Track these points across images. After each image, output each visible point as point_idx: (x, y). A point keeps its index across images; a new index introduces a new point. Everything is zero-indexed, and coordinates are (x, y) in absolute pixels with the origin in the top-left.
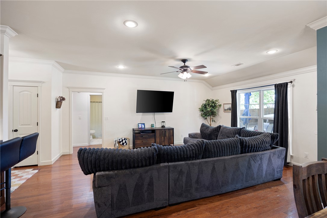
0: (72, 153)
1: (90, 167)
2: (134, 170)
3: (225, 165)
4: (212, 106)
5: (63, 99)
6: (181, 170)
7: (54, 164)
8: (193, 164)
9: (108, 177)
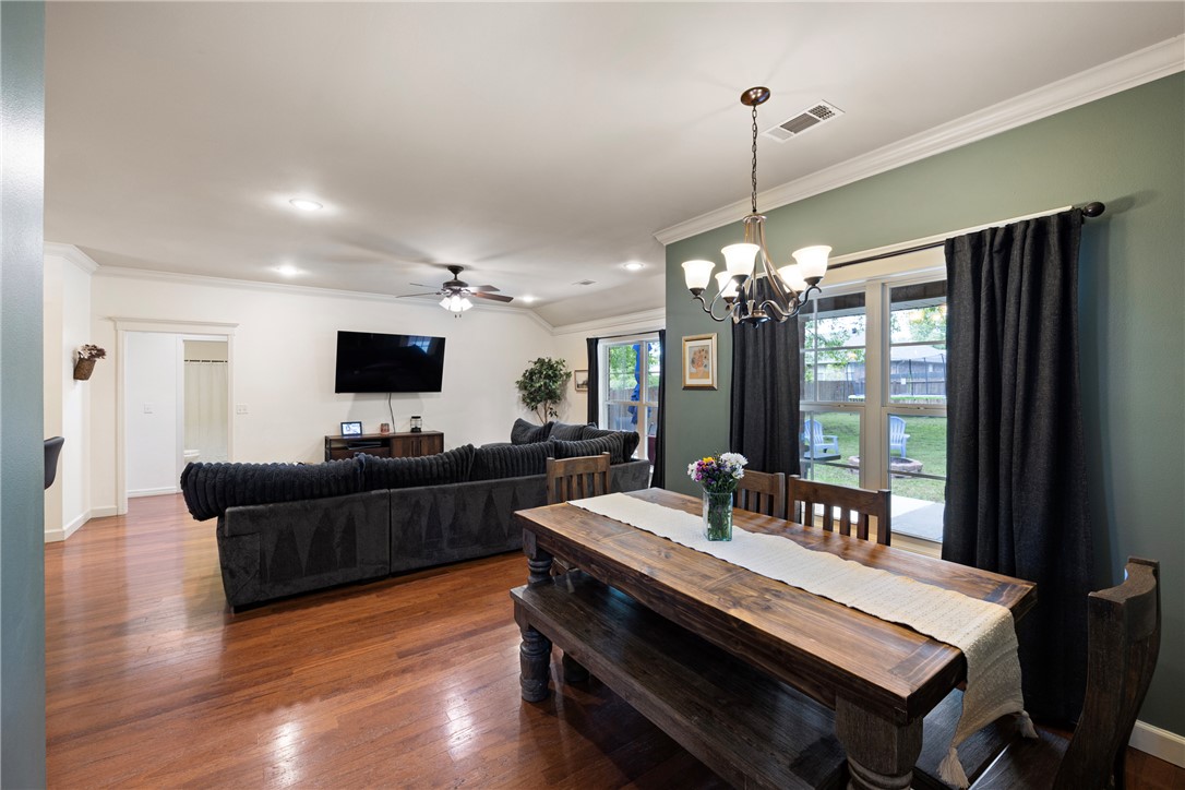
0: (126, 511)
1: (210, 500)
2: (312, 501)
3: (514, 493)
4: (548, 376)
5: (101, 353)
6: (418, 502)
7: (70, 538)
8: (444, 491)
9: (253, 516)
